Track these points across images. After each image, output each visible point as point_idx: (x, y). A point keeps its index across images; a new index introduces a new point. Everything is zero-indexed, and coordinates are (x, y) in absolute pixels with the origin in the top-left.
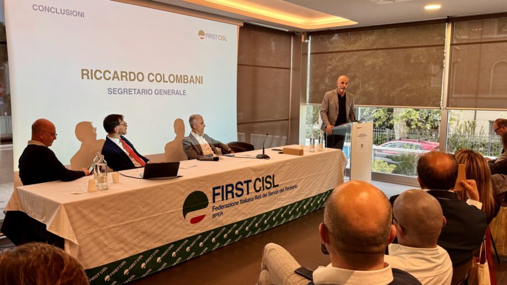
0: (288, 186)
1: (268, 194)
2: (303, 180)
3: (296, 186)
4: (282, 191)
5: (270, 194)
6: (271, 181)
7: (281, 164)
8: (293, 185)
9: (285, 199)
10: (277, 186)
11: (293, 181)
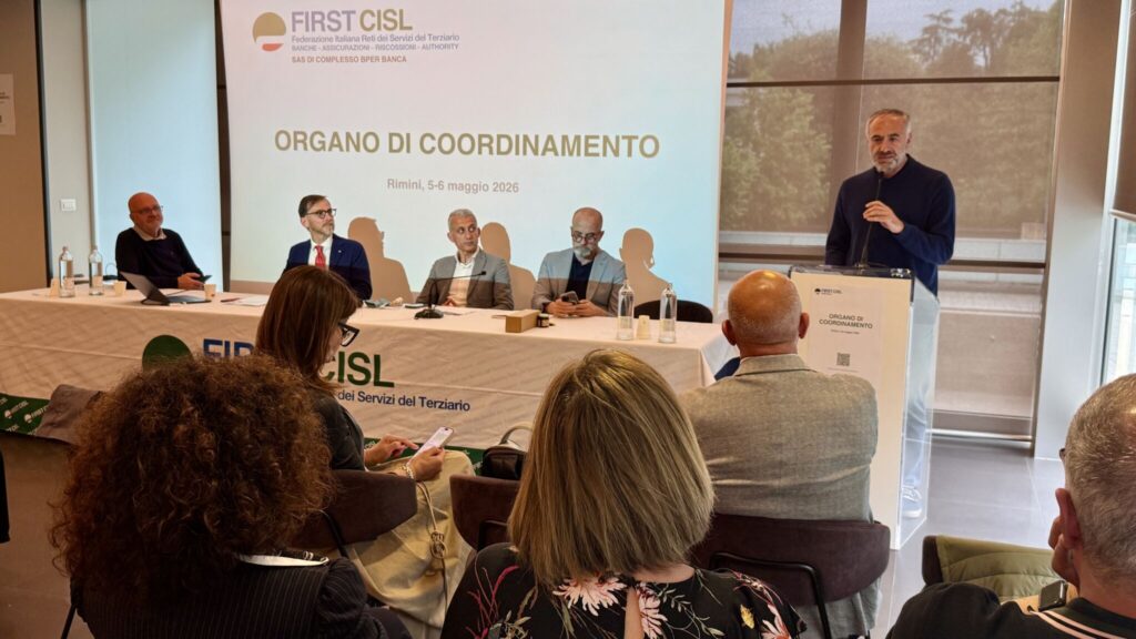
0: (431, 396)
1: (356, 396)
2: (493, 398)
3: (464, 407)
4: (406, 402)
5: (365, 399)
6: (371, 368)
7: (404, 336)
8: (453, 399)
9: (419, 425)
10: (391, 385)
11: (456, 390)
